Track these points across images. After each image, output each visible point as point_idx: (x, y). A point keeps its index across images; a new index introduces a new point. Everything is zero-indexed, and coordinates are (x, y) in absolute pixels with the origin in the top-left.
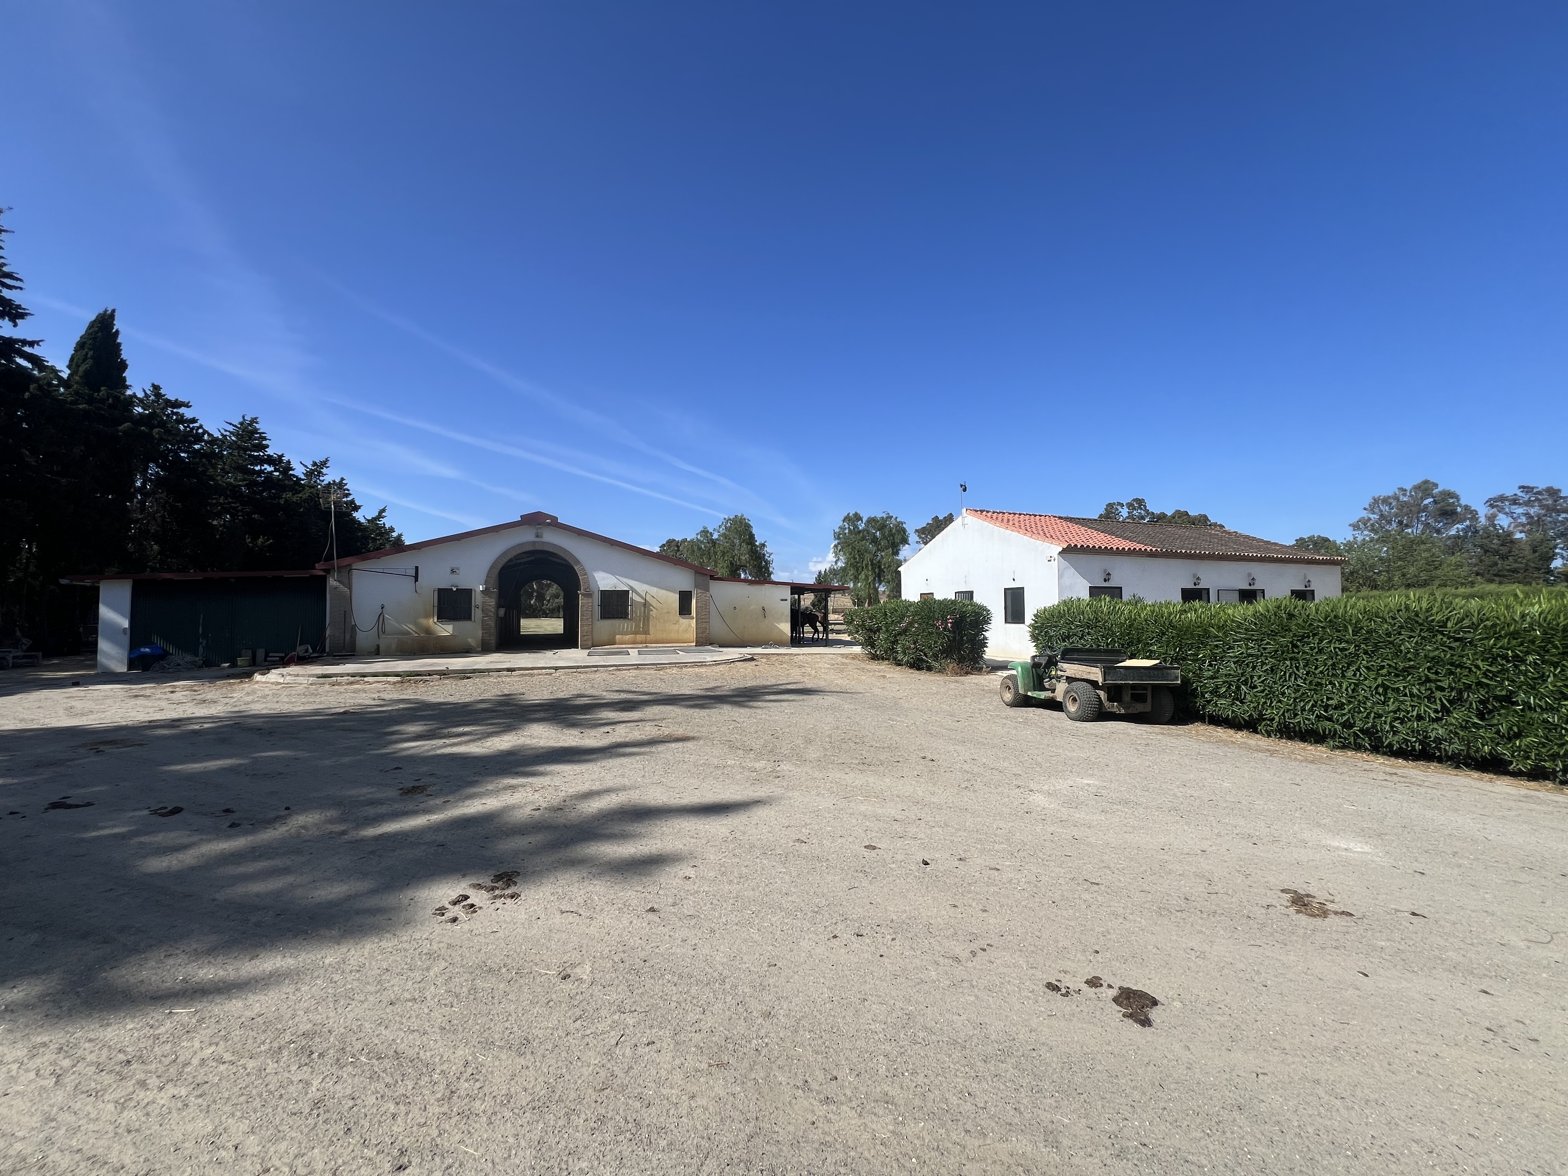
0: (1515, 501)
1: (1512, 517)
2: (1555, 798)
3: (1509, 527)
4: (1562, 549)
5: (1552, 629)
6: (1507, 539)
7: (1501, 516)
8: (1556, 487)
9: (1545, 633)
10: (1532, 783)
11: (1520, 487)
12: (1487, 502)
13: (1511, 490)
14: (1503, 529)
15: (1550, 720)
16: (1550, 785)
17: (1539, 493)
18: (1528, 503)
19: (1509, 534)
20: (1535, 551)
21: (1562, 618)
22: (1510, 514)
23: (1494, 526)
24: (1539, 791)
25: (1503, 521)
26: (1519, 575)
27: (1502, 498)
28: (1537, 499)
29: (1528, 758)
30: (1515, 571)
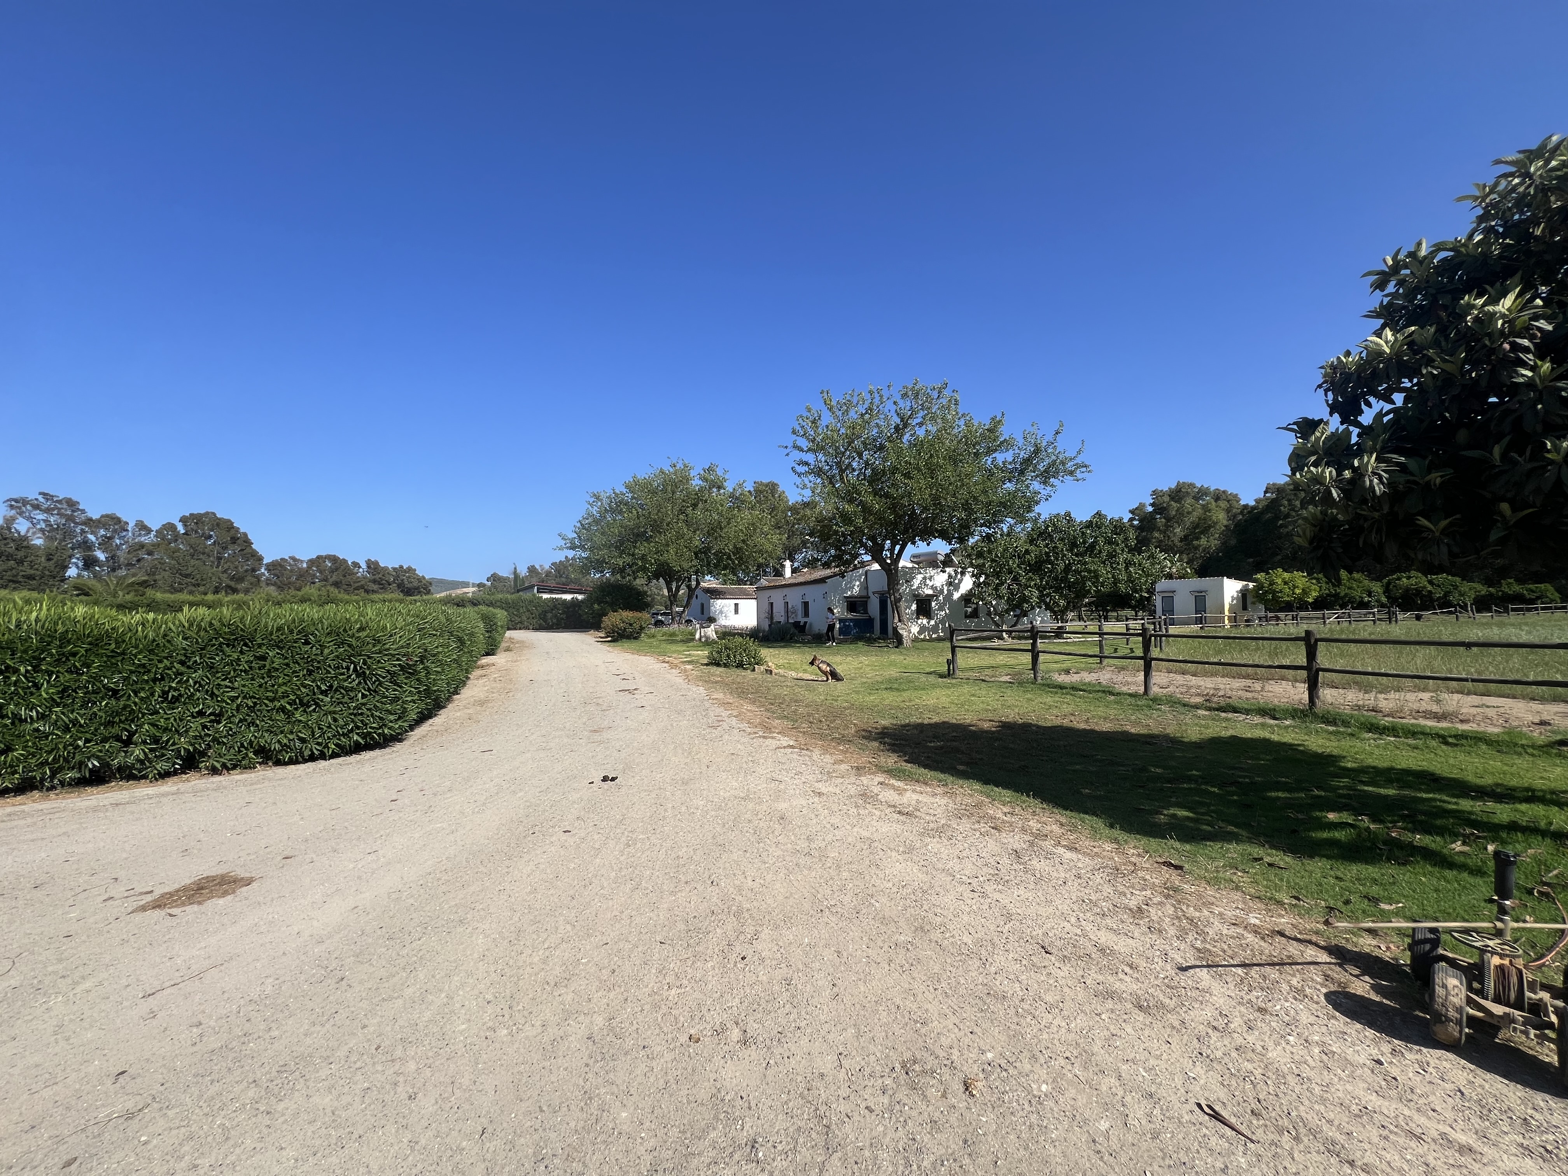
0: (37, 507)
1: (32, 522)
2: (40, 807)
3: (28, 531)
4: (78, 559)
5: (49, 636)
6: (22, 542)
7: (20, 520)
8: (75, 499)
9: (42, 640)
10: (19, 798)
11: (40, 494)
12: (8, 500)
13: (32, 494)
14: (19, 533)
15: (42, 728)
16: (36, 794)
17: (60, 502)
18: (48, 511)
19: (25, 538)
20: (49, 560)
21: (60, 626)
22: (30, 518)
23: (9, 529)
24: (25, 804)
25: (22, 526)
26: (35, 582)
27: (25, 502)
28: (56, 508)
29: (15, 772)
30: (31, 577)
